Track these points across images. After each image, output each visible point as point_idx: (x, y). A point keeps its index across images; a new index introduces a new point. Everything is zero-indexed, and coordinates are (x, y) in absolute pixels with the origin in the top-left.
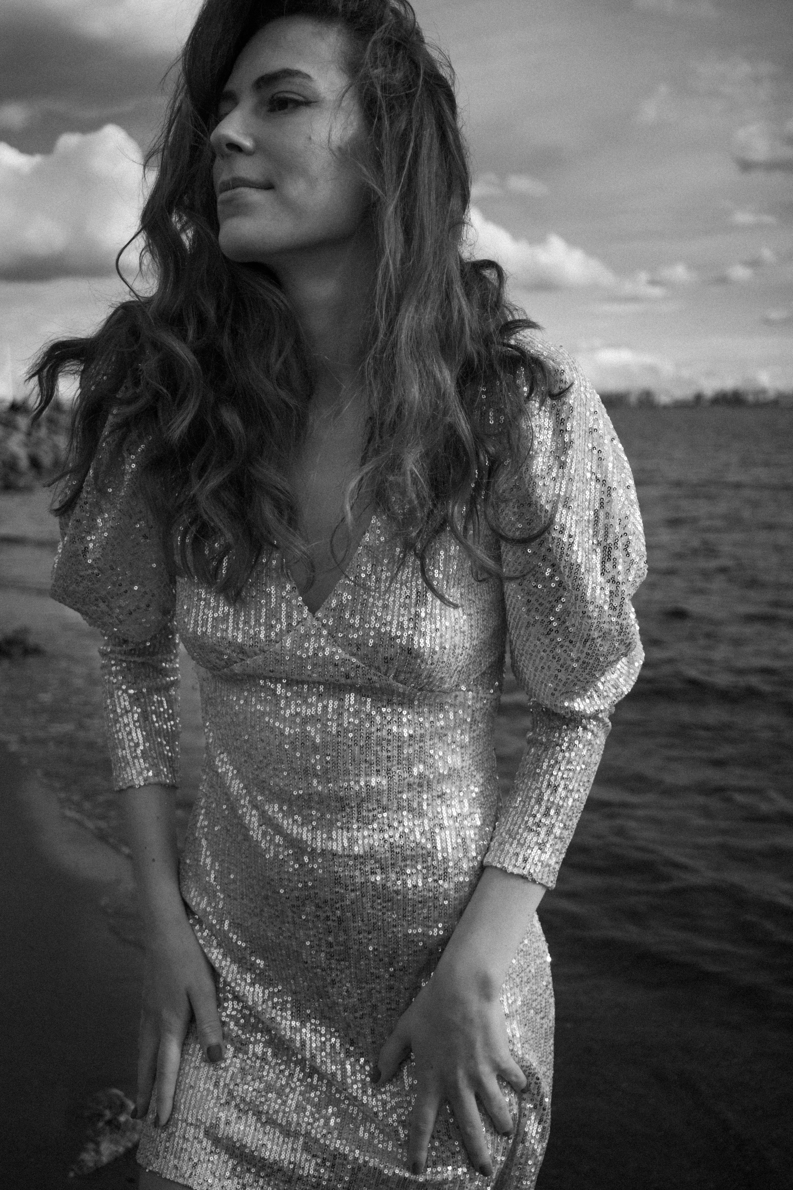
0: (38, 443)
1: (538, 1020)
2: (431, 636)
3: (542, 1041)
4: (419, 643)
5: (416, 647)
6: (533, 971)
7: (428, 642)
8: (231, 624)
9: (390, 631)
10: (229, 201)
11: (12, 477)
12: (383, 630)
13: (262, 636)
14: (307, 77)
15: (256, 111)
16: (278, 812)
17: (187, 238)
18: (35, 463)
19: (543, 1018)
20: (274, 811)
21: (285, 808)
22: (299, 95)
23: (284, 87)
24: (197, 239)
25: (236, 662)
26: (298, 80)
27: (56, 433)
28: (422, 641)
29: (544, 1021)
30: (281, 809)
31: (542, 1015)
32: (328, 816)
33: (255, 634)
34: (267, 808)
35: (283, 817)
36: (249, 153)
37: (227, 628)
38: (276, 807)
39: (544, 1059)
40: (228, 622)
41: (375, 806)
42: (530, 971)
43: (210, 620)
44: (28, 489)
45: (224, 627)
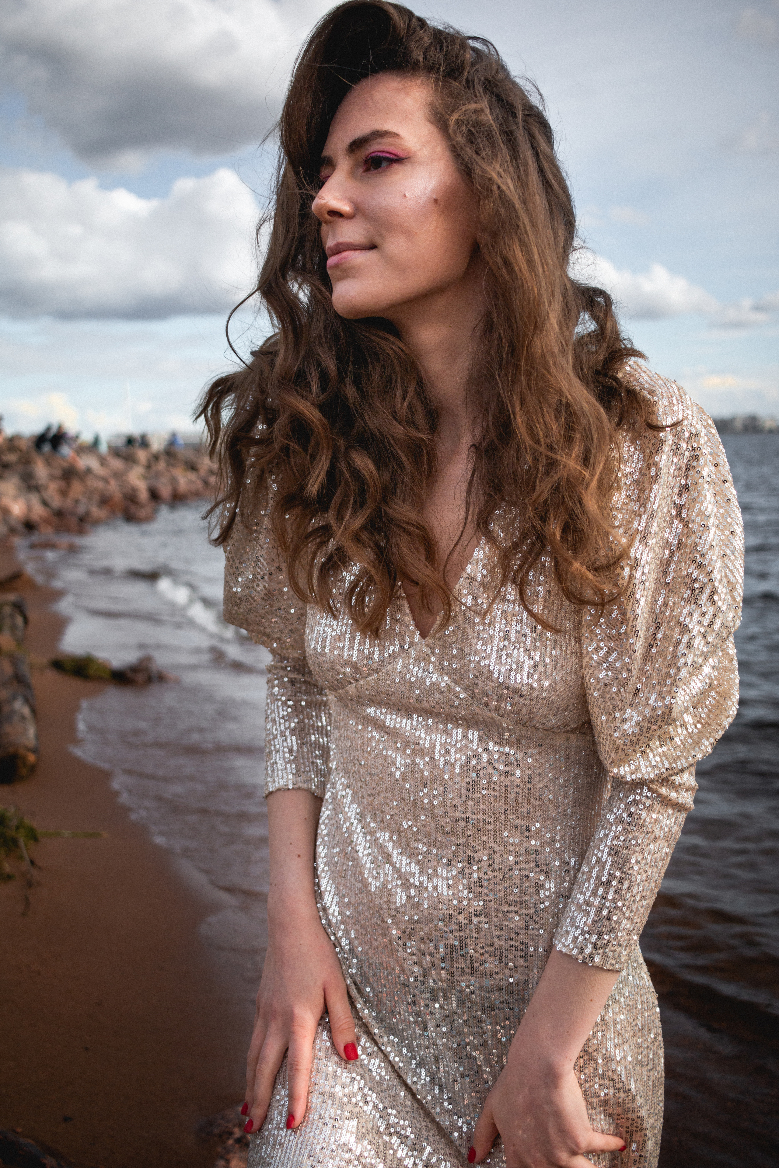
0: (158, 475)
1: (645, 1073)
2: (528, 672)
3: (650, 1093)
4: (516, 678)
5: (513, 682)
6: (640, 1024)
7: (525, 678)
8: (347, 643)
9: (489, 665)
10: (337, 266)
11: (133, 509)
12: (482, 664)
13: (376, 656)
14: (396, 135)
15: (352, 174)
16: (388, 841)
17: (303, 296)
18: (154, 495)
19: (650, 1070)
20: (384, 839)
21: (395, 838)
22: (390, 153)
23: (375, 147)
24: (313, 297)
25: (350, 683)
26: (387, 140)
27: (174, 466)
28: (519, 676)
29: (651, 1073)
30: (391, 838)
31: (650, 1066)
32: (434, 851)
33: (370, 654)
34: (378, 835)
35: (393, 847)
36: (349, 217)
37: (344, 647)
38: (387, 835)
39: (652, 1111)
40: (345, 640)
41: (481, 847)
42: (636, 1025)
43: (329, 638)
44: (149, 519)
45: (341, 645)
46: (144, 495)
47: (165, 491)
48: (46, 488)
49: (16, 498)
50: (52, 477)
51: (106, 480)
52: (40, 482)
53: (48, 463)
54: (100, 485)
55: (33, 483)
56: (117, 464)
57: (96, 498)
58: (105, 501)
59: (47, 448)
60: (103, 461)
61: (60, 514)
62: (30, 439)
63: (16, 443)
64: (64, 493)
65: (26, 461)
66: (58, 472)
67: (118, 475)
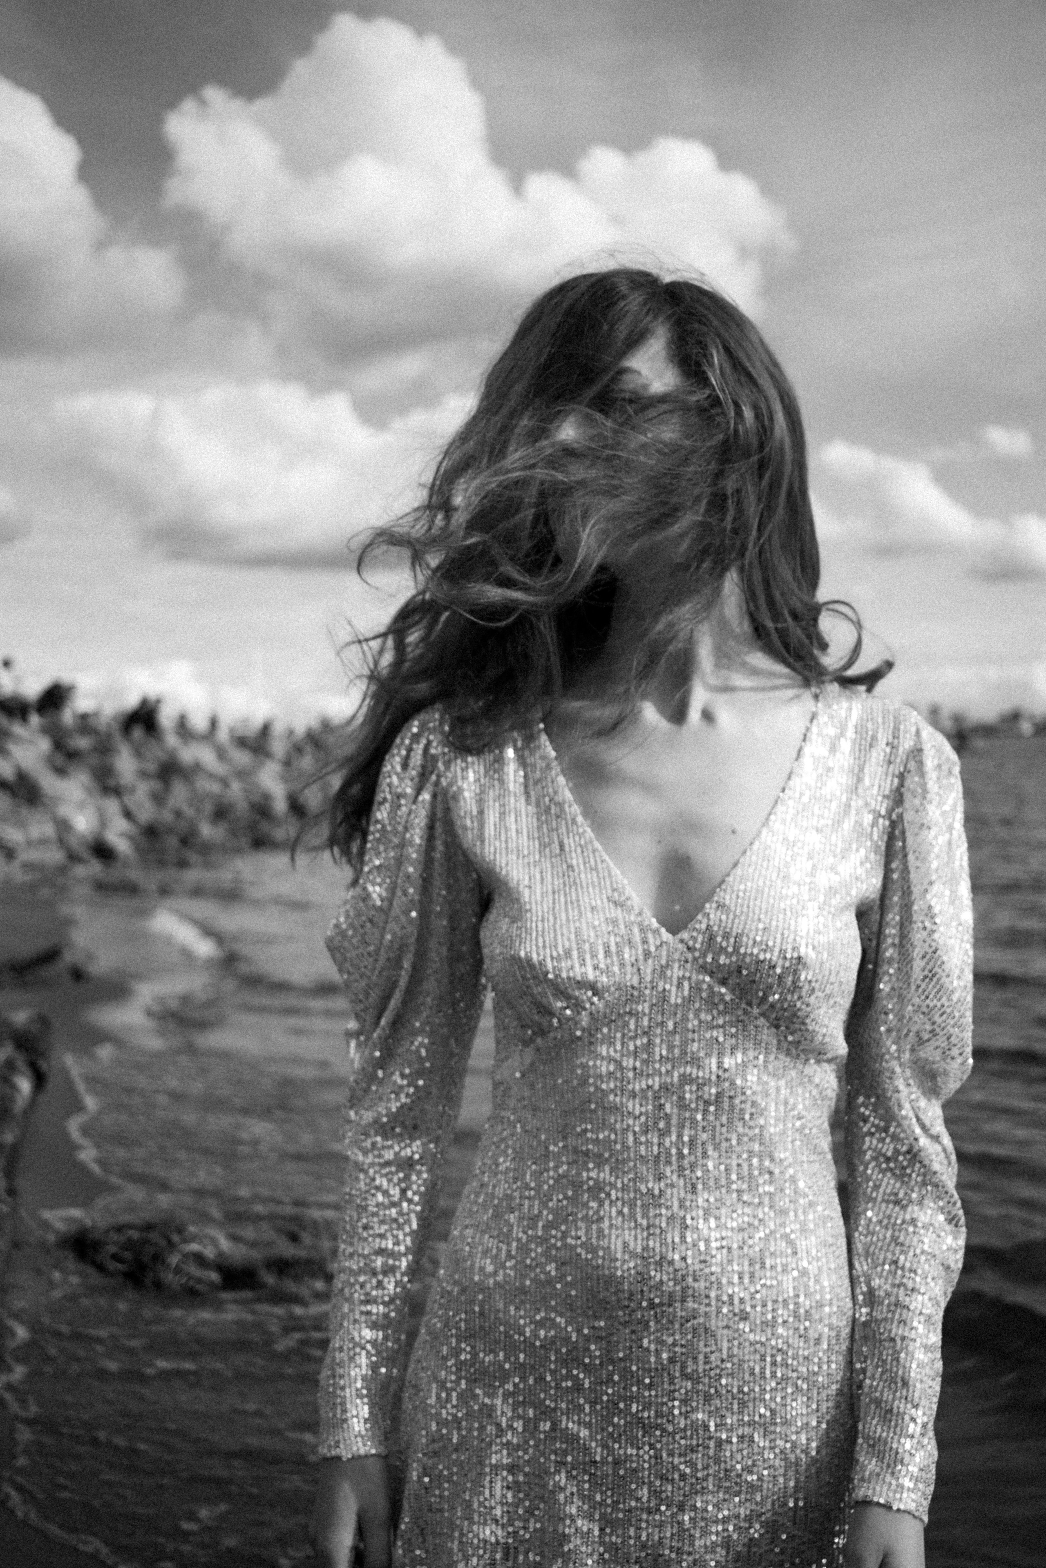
46: (280, 806)
48: (133, 790)
49: (81, 806)
50: (143, 774)
51: (224, 782)
52: (122, 782)
53: (138, 753)
54: (215, 788)
55: (112, 783)
56: (242, 758)
57: (208, 808)
58: (221, 813)
59: (138, 732)
60: (221, 754)
61: (151, 832)
63: (92, 721)
64: (158, 799)
65: (104, 748)
66: (152, 767)
67: (243, 774)
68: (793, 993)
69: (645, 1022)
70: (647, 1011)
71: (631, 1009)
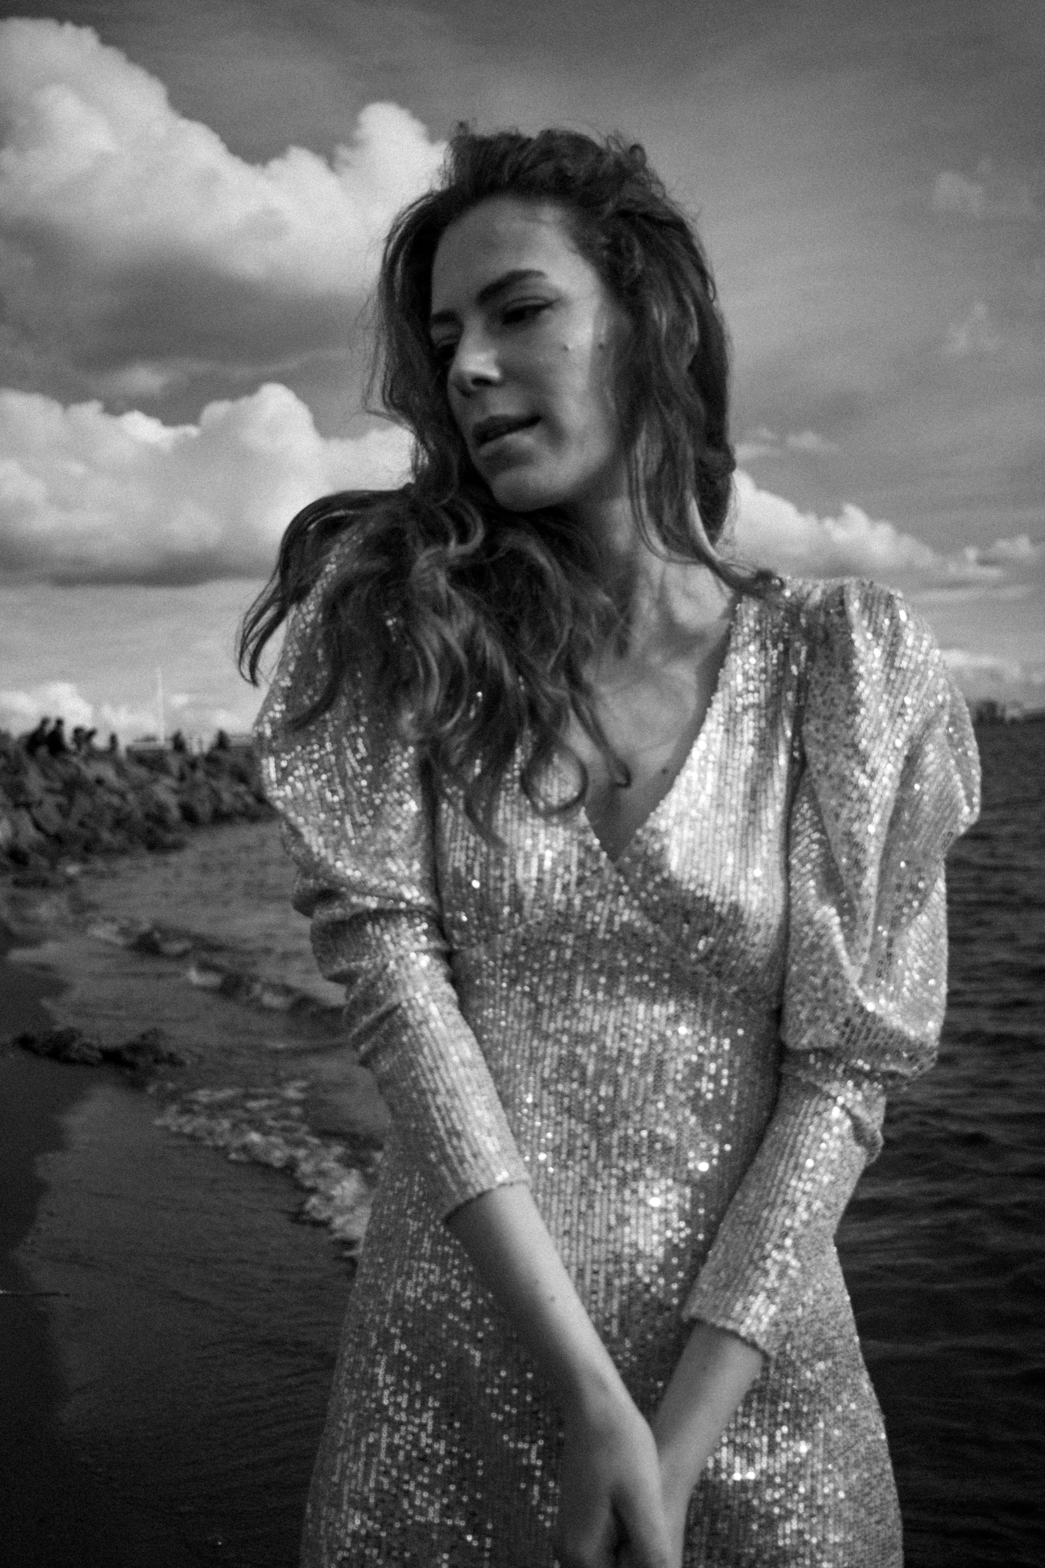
0: (195, 786)
11: (158, 832)
14: (540, 274)
15: (489, 330)
18: (189, 815)
22: (538, 298)
26: (531, 281)
27: (216, 776)
36: (498, 385)
44: (178, 846)
46: (175, 814)
47: (204, 810)
48: (40, 803)
50: (50, 790)
51: (123, 795)
52: (31, 797)
53: (44, 772)
54: (115, 800)
55: (22, 798)
56: (140, 772)
57: (108, 817)
58: (120, 822)
59: (43, 751)
60: (120, 770)
61: (58, 839)
62: (22, 737)
64: (64, 812)
65: (15, 769)
66: (57, 784)
67: (139, 787)
68: (735, 933)
69: (568, 954)
70: (570, 942)
71: (554, 937)
